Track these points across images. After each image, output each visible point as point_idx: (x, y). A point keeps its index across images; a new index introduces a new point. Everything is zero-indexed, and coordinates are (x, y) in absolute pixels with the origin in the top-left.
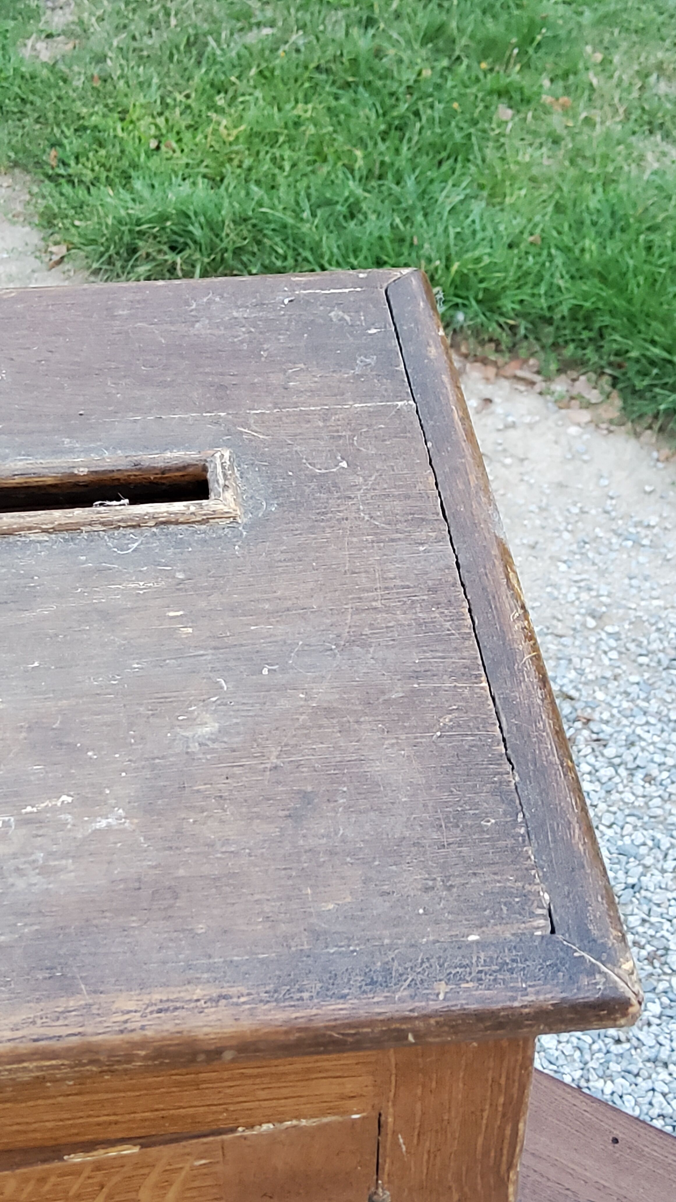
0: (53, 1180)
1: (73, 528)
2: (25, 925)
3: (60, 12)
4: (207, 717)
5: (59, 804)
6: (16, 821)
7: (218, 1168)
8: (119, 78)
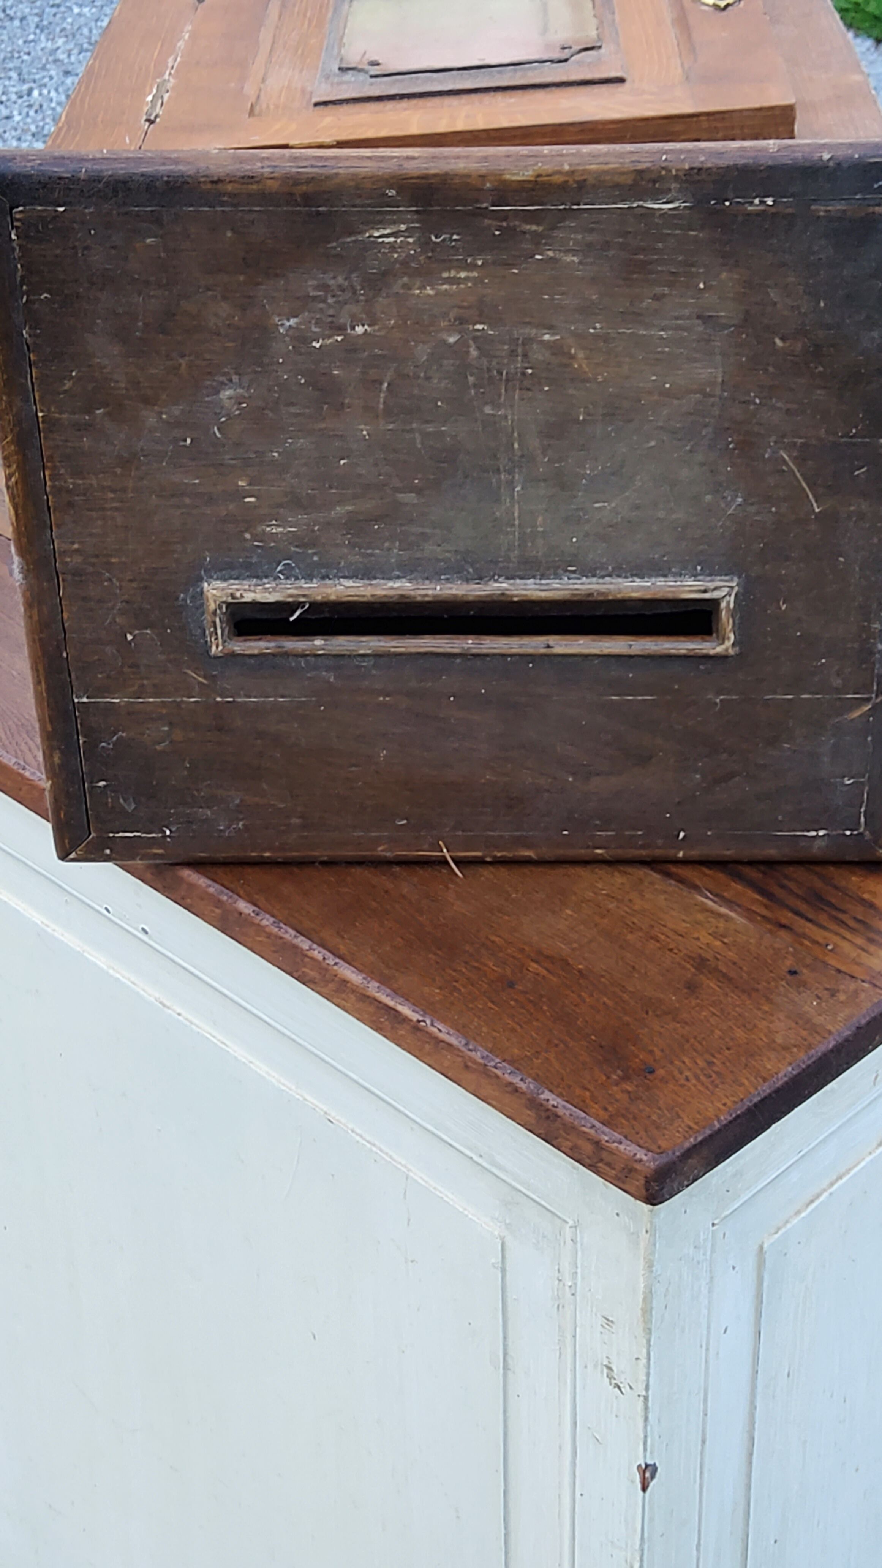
2: (335, 248)
4: (227, 403)
5: (321, 341)
6: (346, 330)
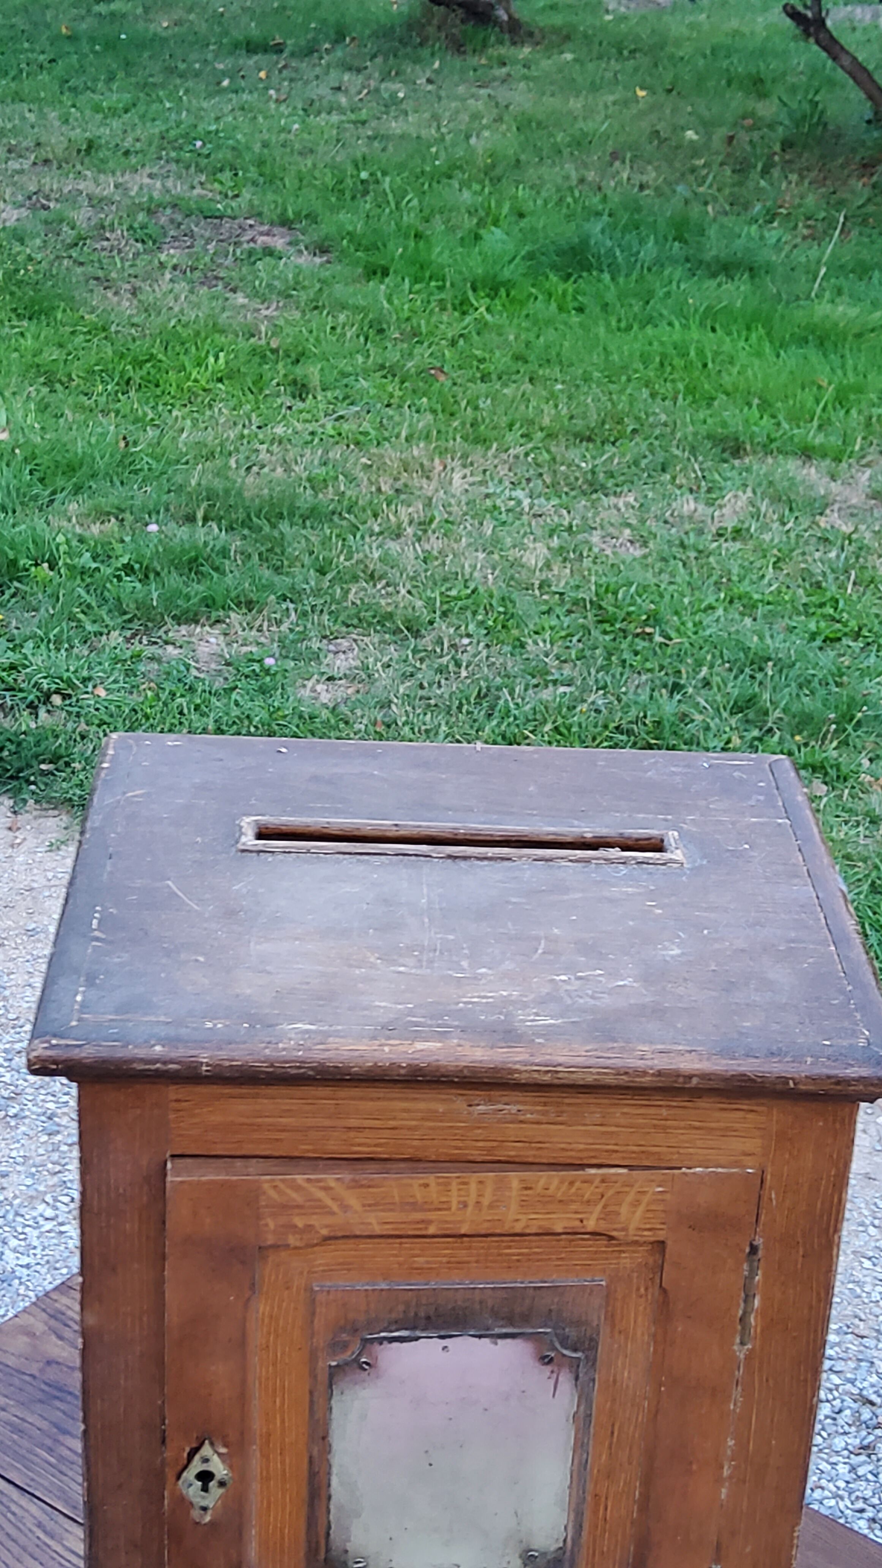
0: (578, 1184)
1: (587, 861)
3: (342, 656)
4: (674, 948)
5: (596, 973)
6: (575, 978)
7: (668, 1197)
8: (404, 725)
